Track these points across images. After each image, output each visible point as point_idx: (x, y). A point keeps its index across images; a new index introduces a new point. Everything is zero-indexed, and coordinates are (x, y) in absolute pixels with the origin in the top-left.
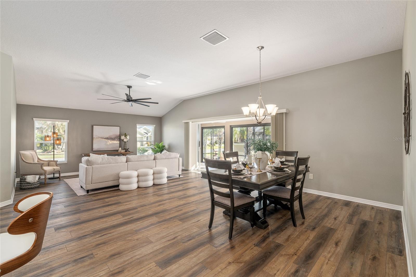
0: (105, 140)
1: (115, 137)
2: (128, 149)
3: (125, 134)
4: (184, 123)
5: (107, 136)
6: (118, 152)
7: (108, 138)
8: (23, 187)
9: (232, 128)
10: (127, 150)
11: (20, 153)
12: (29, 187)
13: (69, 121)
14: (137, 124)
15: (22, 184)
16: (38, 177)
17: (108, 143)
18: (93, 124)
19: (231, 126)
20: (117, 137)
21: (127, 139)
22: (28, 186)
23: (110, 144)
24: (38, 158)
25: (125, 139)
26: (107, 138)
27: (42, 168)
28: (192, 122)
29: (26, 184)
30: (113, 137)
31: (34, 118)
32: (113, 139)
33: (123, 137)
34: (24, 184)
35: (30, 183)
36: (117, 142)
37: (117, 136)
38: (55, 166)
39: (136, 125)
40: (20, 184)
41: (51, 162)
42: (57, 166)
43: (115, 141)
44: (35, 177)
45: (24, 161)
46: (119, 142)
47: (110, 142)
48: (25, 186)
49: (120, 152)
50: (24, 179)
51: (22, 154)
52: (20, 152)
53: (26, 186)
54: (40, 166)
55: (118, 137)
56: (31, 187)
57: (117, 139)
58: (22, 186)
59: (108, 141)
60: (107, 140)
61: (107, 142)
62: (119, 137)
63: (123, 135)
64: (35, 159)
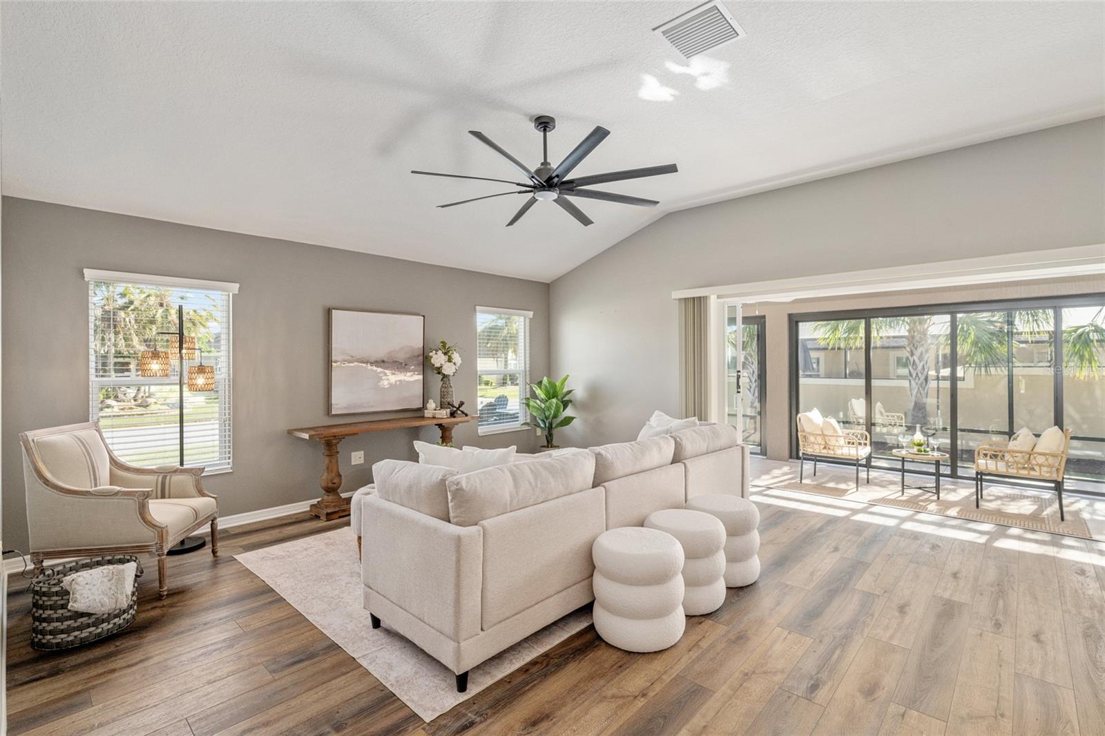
0: (374, 368)
1: (408, 356)
2: (462, 404)
3: (444, 344)
4: (680, 299)
5: (381, 353)
6: (423, 417)
7: (385, 359)
8: (49, 637)
9: (794, 322)
10: (458, 409)
11: (26, 442)
12: (85, 634)
13: (235, 287)
14: (478, 307)
15: (45, 620)
16: (130, 569)
17: (386, 383)
18: (329, 304)
19: (790, 315)
20: (414, 356)
21: (455, 364)
22: (80, 628)
23: (391, 385)
24: (114, 462)
25: (448, 363)
26: (381, 363)
27: (144, 519)
28: (719, 297)
29: (70, 618)
30: (401, 357)
31: (85, 271)
32: (401, 364)
33: (438, 359)
34: (58, 620)
35: (89, 615)
36: (414, 377)
37: (416, 354)
38: (193, 491)
39: (475, 310)
40: (36, 619)
41: (176, 478)
42: (203, 495)
43: (409, 374)
44: (120, 579)
45: (46, 482)
46: (421, 377)
47: (391, 378)
48: (62, 632)
49: (434, 418)
50: (57, 594)
51: (40, 445)
52: (28, 433)
53: (68, 631)
54: (132, 504)
55: (419, 356)
56: (99, 630)
57: (415, 365)
58: (43, 632)
59: (386, 374)
60: (379, 370)
61: (381, 379)
62: (421, 358)
63: (437, 351)
64: (98, 464)
